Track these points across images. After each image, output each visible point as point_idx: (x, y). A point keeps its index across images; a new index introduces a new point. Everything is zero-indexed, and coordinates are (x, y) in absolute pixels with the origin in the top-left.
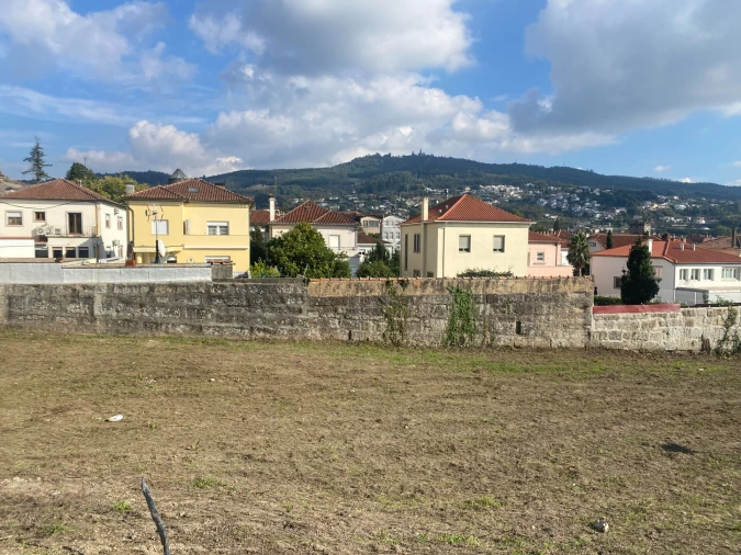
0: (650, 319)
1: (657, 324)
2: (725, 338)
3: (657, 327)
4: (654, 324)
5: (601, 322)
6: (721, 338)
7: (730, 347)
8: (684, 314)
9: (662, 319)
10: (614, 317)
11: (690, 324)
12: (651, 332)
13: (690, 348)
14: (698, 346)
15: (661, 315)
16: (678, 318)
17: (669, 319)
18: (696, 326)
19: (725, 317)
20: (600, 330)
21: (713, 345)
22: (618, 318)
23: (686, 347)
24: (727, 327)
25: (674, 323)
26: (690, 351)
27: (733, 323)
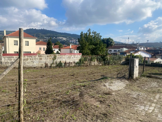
0: (26, 58)
1: (29, 59)
2: (53, 63)
3: (29, 60)
4: (28, 59)
5: (7, 59)
6: (52, 63)
7: (55, 65)
8: (39, 56)
9: (31, 58)
10: (12, 57)
11: (41, 59)
12: (27, 62)
13: (41, 66)
14: (44, 65)
15: (30, 57)
16: (37, 57)
17: (33, 58)
18: (43, 60)
19: (53, 57)
20: (6, 61)
21: (49, 65)
22: (14, 57)
23: (40, 66)
24: (54, 60)
25: (35, 59)
26: (41, 67)
27: (55, 59)
